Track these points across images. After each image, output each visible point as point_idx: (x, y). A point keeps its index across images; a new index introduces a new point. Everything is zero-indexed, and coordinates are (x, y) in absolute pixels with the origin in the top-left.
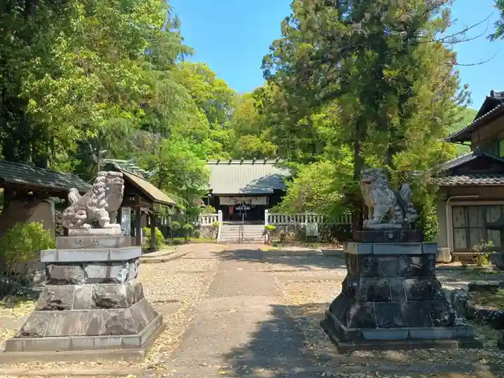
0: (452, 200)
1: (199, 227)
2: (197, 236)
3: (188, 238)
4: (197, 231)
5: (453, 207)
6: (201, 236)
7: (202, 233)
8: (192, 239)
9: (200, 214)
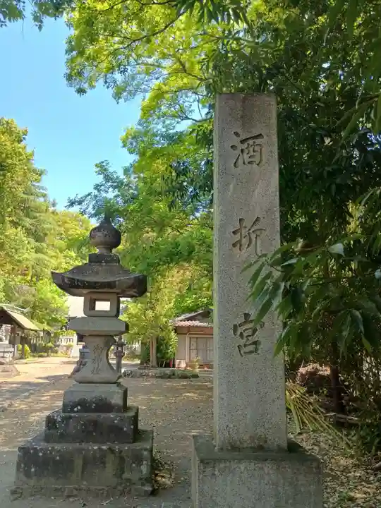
0: (190, 334)
1: (58, 346)
2: (56, 352)
3: (50, 353)
4: (57, 348)
5: (190, 338)
6: (59, 352)
7: (60, 350)
8: (52, 354)
9: (61, 337)
